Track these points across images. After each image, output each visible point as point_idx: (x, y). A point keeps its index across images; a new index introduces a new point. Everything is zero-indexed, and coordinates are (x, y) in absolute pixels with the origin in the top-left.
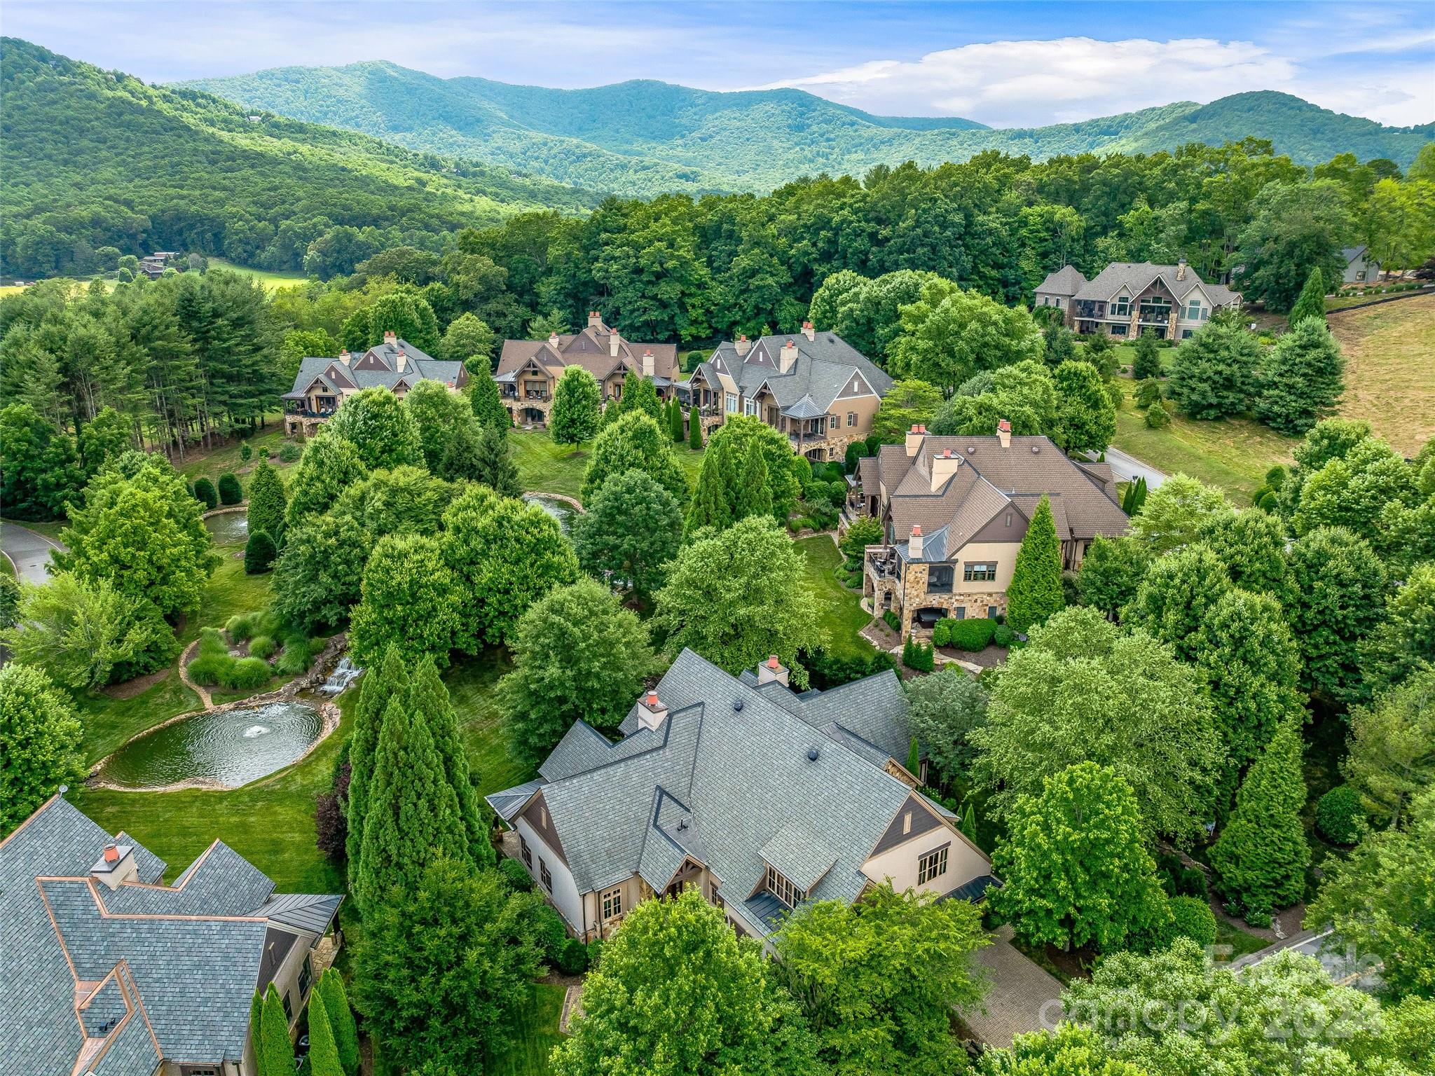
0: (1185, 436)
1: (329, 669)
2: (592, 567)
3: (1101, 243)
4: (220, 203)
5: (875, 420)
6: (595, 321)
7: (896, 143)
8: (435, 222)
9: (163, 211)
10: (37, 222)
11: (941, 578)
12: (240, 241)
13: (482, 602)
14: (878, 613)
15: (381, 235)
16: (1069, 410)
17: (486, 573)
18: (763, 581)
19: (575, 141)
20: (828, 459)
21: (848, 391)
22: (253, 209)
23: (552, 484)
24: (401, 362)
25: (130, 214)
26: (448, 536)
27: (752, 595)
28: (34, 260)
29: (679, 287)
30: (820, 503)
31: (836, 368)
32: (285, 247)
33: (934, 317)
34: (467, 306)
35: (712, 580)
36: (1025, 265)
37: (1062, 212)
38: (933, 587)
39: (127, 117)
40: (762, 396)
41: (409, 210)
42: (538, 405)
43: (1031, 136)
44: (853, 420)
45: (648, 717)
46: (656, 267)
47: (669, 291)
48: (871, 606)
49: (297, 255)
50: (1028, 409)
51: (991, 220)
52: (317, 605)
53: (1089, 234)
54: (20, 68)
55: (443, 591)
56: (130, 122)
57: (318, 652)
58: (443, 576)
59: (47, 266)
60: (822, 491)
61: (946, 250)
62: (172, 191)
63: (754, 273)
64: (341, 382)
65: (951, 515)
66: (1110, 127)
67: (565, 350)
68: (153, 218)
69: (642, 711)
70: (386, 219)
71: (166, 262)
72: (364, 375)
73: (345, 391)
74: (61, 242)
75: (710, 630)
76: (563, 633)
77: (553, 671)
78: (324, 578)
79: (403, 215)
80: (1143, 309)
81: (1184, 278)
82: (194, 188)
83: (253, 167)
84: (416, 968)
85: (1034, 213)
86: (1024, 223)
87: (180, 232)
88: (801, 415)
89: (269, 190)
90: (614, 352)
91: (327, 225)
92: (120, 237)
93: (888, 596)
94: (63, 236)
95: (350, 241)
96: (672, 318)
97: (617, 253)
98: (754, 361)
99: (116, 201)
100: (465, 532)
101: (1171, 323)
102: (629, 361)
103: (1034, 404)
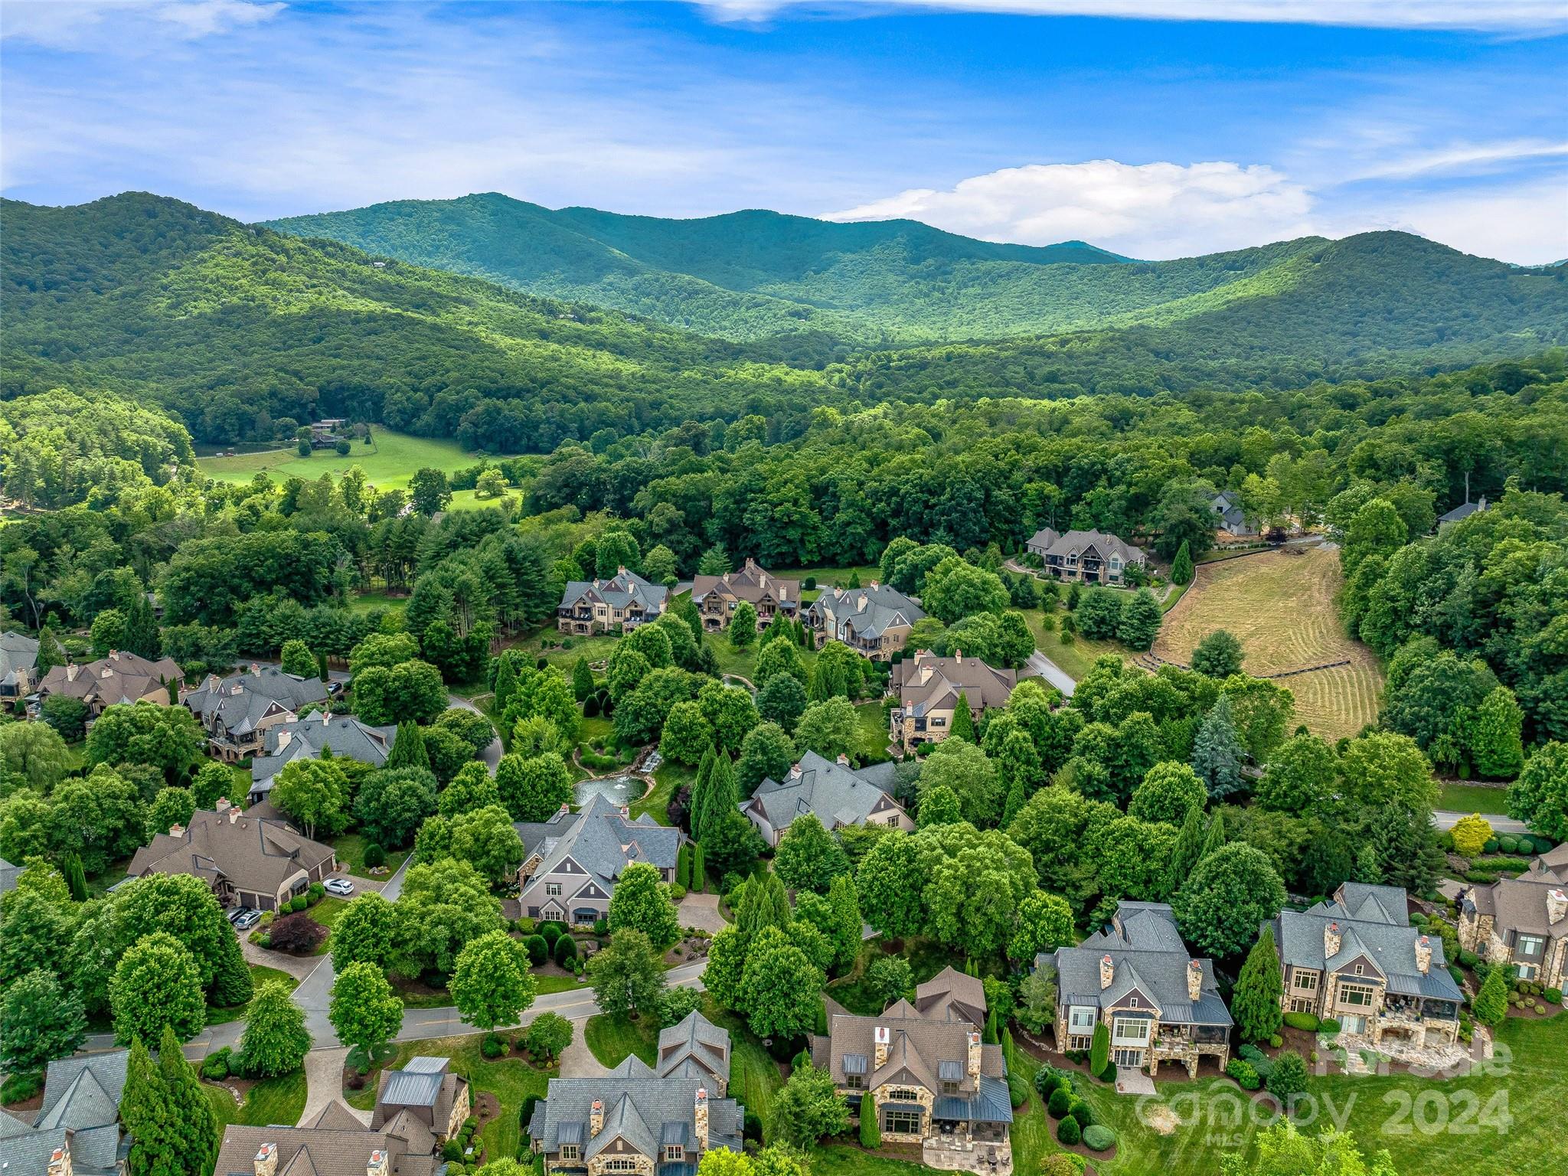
0: (1080, 649)
1: (642, 762)
2: (766, 716)
3: (1075, 509)
4: (377, 373)
5: (908, 639)
6: (750, 564)
7: (1014, 276)
8: (571, 393)
9: (329, 383)
10: (220, 394)
11: (921, 724)
12: (399, 411)
13: (718, 732)
14: (895, 740)
15: (525, 407)
16: (1007, 638)
17: (721, 719)
18: (840, 724)
19: (687, 278)
20: (882, 660)
21: (893, 624)
22: (408, 380)
23: (732, 669)
24: (631, 587)
25: (302, 385)
26: (704, 703)
27: (836, 730)
28: (220, 429)
29: (800, 531)
30: (875, 685)
31: (888, 611)
32: (440, 417)
33: (946, 581)
34: (657, 537)
35: (819, 724)
36: (1026, 522)
37: (1051, 488)
38: (917, 729)
39: (271, 275)
40: (847, 624)
41: (548, 383)
42: (717, 617)
43: (1153, 271)
44: (897, 638)
45: (795, 774)
46: (786, 519)
47: (793, 534)
48: (893, 737)
49: (449, 424)
50: (979, 640)
51: (1003, 494)
52: (640, 732)
53: (1067, 502)
54: (171, 226)
55: (703, 726)
56: (275, 280)
57: (637, 754)
58: (703, 720)
59: (231, 434)
60: (878, 678)
61: (971, 515)
62: (334, 362)
63: (848, 524)
64: (595, 599)
65: (927, 697)
66: (1235, 261)
67: (733, 583)
68: (321, 389)
69: (793, 772)
70: (528, 391)
71: (333, 429)
72: (608, 595)
73: (598, 605)
74: (245, 413)
75: (818, 745)
76: (762, 743)
77: (759, 757)
78: (642, 720)
79: (542, 386)
80: (1086, 562)
81: (1111, 544)
82: (350, 357)
83: (394, 328)
84: (726, 844)
85: (1031, 487)
86: (1024, 494)
87: (343, 401)
88: (867, 637)
89: (419, 359)
90: (762, 585)
91: (477, 398)
92: (293, 407)
93: (900, 732)
94: (247, 407)
95: (499, 414)
96: (795, 549)
97: (760, 508)
98: (844, 602)
99: (286, 372)
100: (711, 701)
101: (1100, 571)
102: (771, 592)
103: (983, 638)
